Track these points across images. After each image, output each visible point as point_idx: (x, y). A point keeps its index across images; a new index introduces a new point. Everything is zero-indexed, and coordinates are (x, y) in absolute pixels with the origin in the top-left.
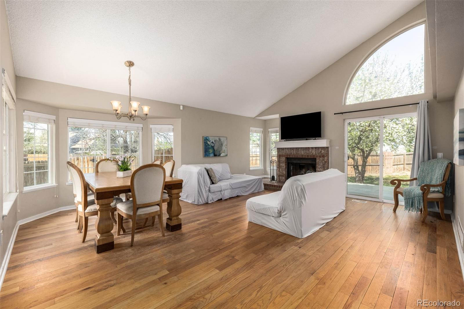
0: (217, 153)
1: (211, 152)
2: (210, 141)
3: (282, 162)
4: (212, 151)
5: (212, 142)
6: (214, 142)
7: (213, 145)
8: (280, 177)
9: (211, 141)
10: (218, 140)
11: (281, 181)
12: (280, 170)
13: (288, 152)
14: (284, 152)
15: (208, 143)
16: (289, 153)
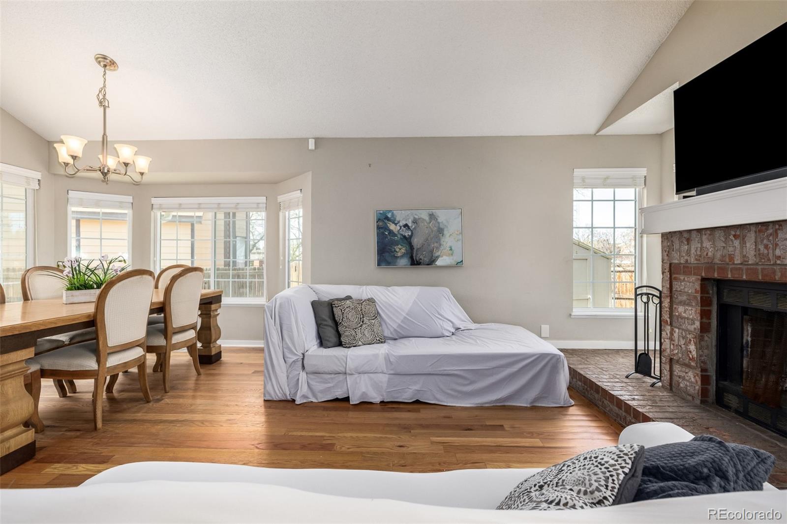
0: (422, 256)
1: (399, 254)
2: (399, 222)
3: (684, 298)
4: (403, 251)
5: (406, 226)
6: (410, 225)
7: (407, 233)
8: (677, 369)
9: (401, 224)
10: (427, 218)
11: (681, 385)
12: (676, 335)
13: (712, 250)
14: (690, 254)
15: (392, 227)
16: (718, 255)
